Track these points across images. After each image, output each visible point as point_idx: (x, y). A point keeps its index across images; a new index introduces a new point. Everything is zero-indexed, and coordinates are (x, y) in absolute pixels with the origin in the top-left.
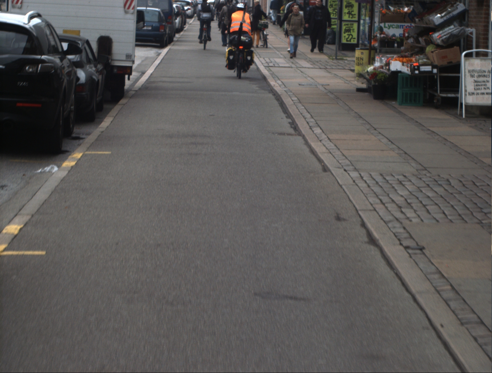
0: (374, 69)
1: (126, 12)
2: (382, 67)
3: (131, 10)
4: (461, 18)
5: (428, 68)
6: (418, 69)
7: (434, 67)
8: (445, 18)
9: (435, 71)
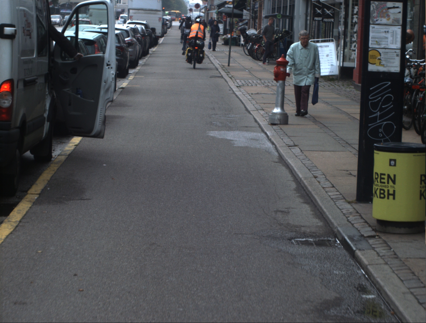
0: (225, 37)
1: (159, 22)
2: (226, 37)
3: (161, 21)
4: (246, 24)
5: (235, 36)
6: (233, 36)
7: (237, 35)
8: (242, 24)
9: (237, 37)
